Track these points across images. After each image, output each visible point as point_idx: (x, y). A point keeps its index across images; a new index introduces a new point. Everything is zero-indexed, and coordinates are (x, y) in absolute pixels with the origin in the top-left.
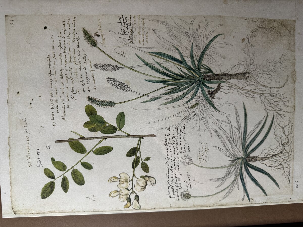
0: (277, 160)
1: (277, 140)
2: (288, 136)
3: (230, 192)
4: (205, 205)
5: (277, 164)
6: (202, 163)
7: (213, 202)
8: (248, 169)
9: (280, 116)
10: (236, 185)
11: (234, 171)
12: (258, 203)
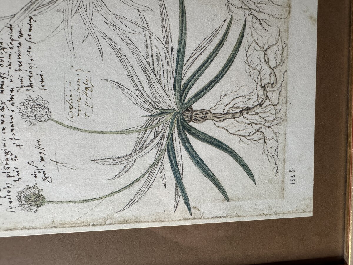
0: (251, 121)
1: (252, 76)
2: (275, 70)
3: (142, 193)
4: (84, 222)
5: (250, 130)
6: (76, 118)
7: (102, 216)
8: (186, 137)
9: (258, 23)
10: (159, 175)
11: (155, 142)
12: (208, 218)
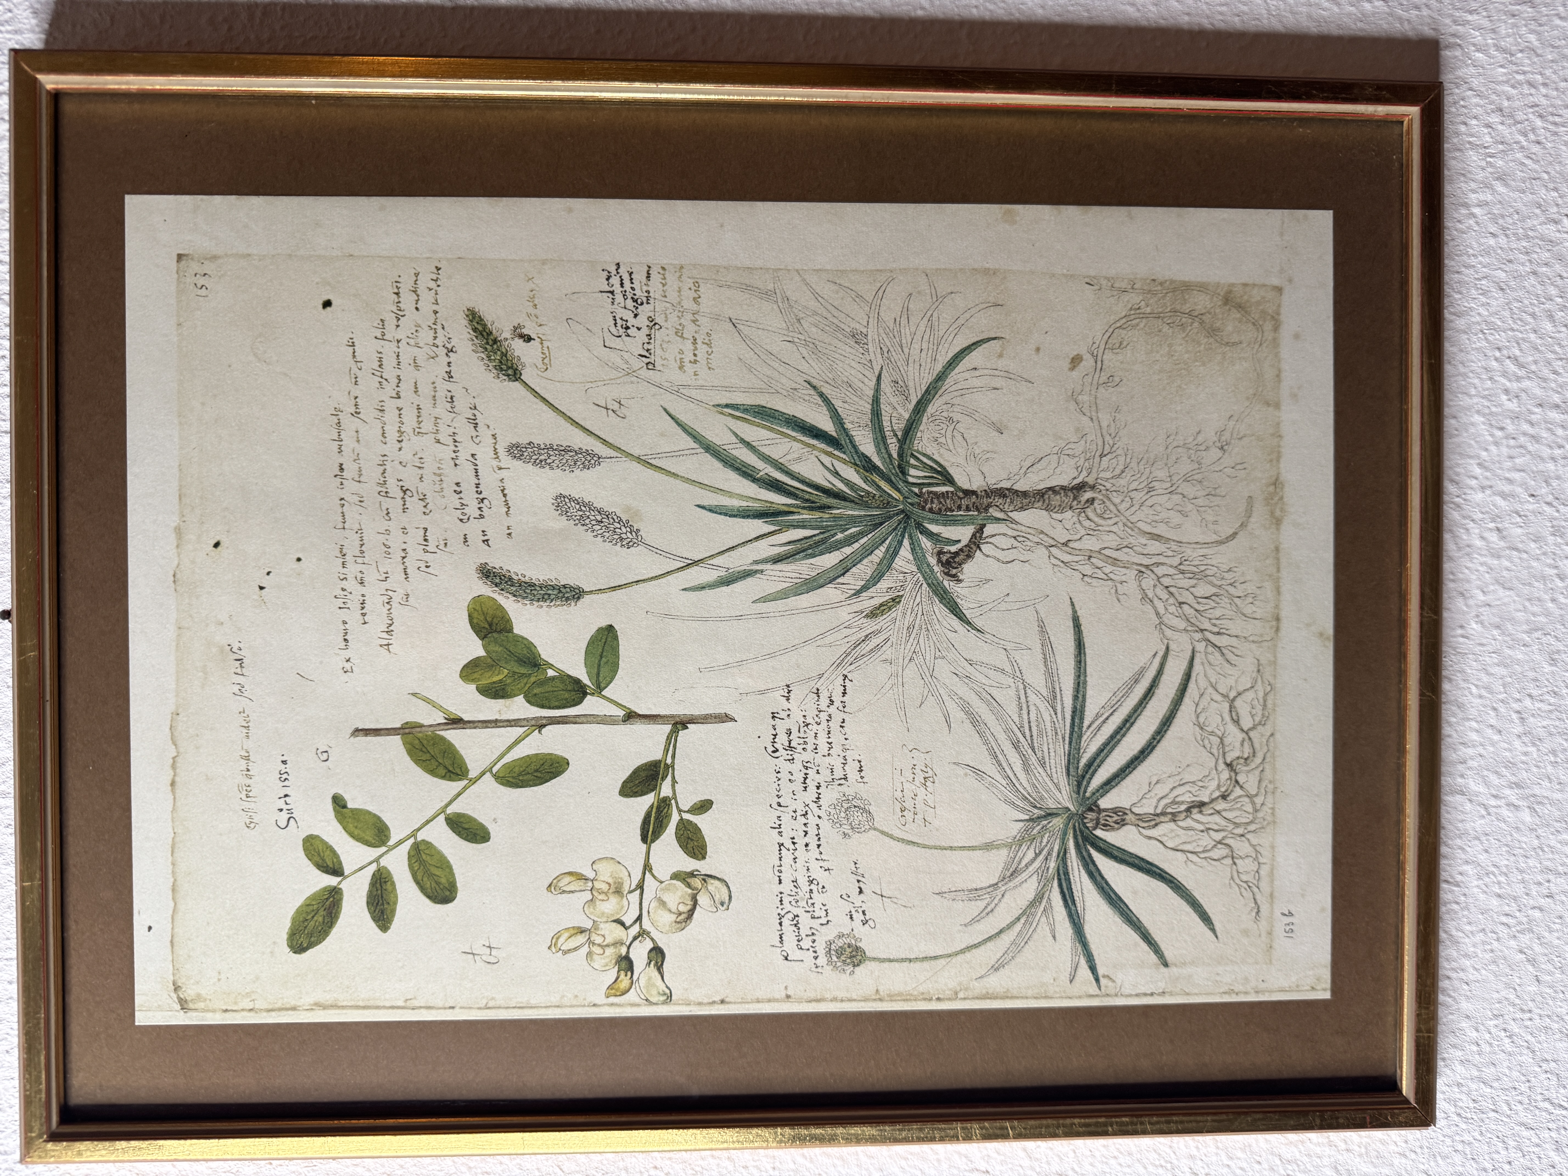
0: (1207, 826)
1: (1208, 746)
2: (1252, 734)
3: (1017, 947)
4: (923, 993)
5: (1206, 841)
6: (910, 826)
7: (952, 984)
8: (1090, 856)
9: (1217, 654)
10: (1044, 919)
11: (1037, 864)
12: (1130, 996)
